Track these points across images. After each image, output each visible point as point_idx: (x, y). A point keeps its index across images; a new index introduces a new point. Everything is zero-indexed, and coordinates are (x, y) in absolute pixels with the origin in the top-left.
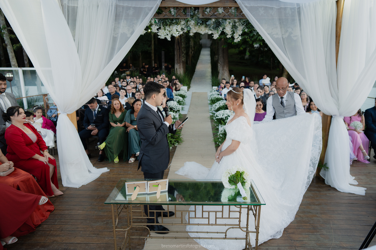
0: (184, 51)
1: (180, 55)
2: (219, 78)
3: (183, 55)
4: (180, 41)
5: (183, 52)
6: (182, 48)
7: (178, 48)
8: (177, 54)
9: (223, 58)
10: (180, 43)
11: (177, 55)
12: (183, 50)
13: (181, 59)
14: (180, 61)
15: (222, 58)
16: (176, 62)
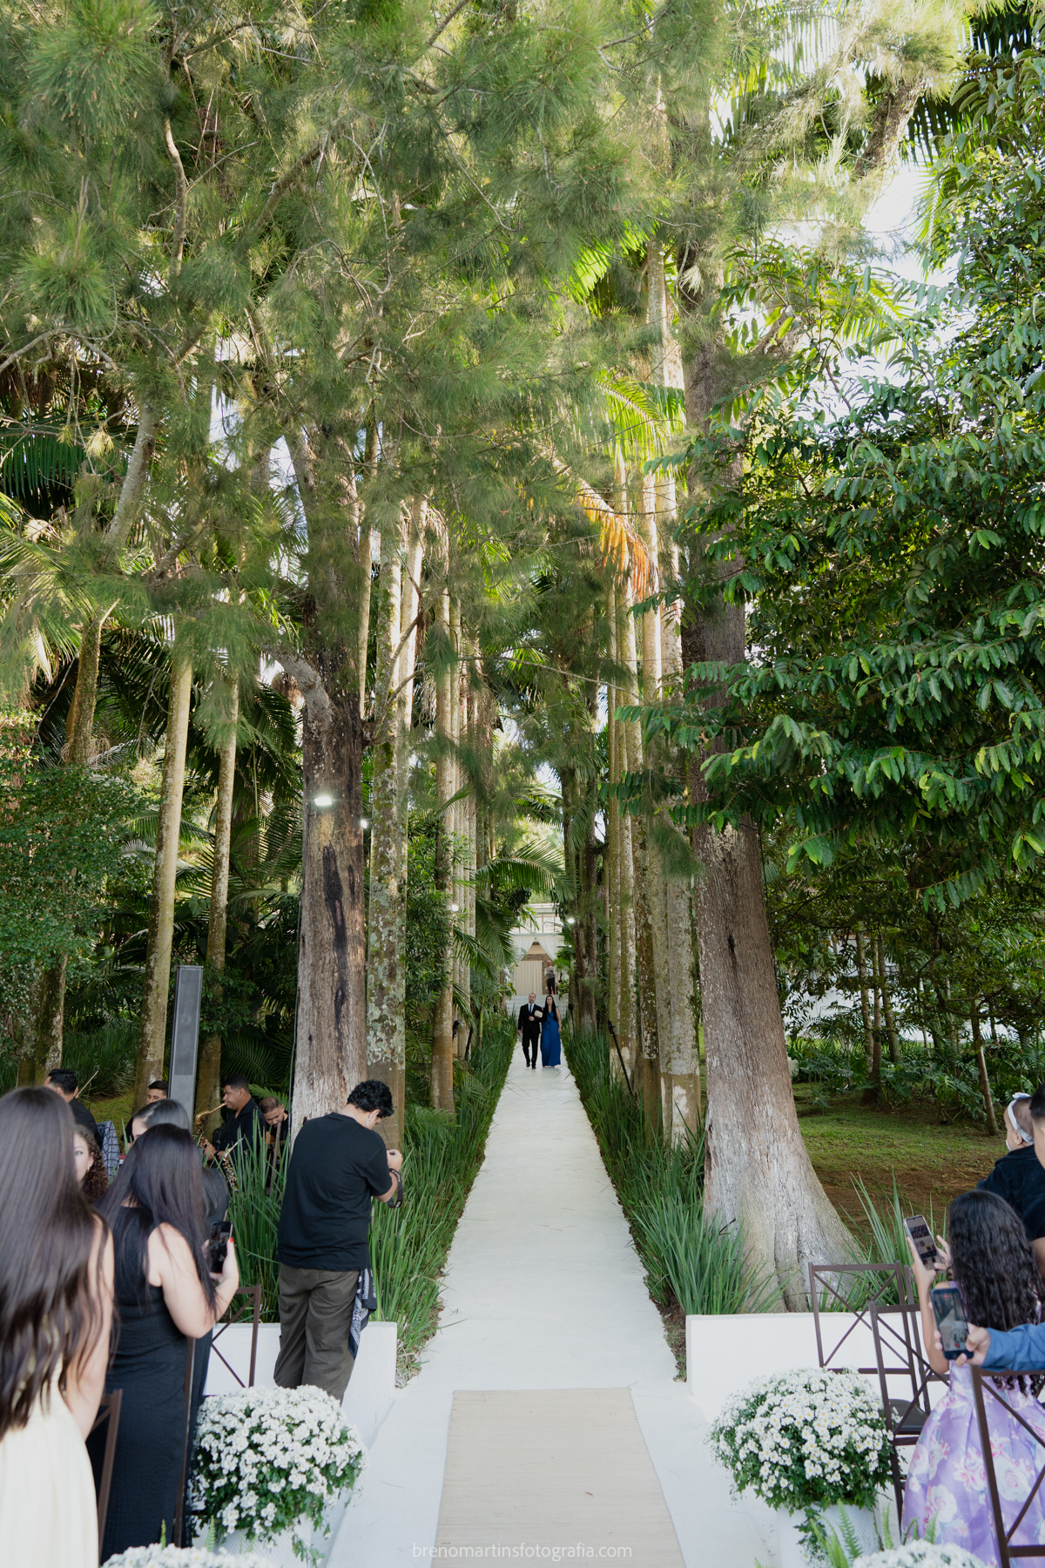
0: (392, 975)
1: (340, 1000)
2: (708, 1210)
3: (377, 1014)
4: (344, 875)
5: (382, 990)
6: (378, 954)
7: (328, 934)
8: (313, 984)
9: (739, 1013)
10: (346, 890)
11: (314, 996)
12: (381, 967)
13: (350, 1029)
14: (340, 1048)
15: (729, 1020)
16: (302, 1059)
